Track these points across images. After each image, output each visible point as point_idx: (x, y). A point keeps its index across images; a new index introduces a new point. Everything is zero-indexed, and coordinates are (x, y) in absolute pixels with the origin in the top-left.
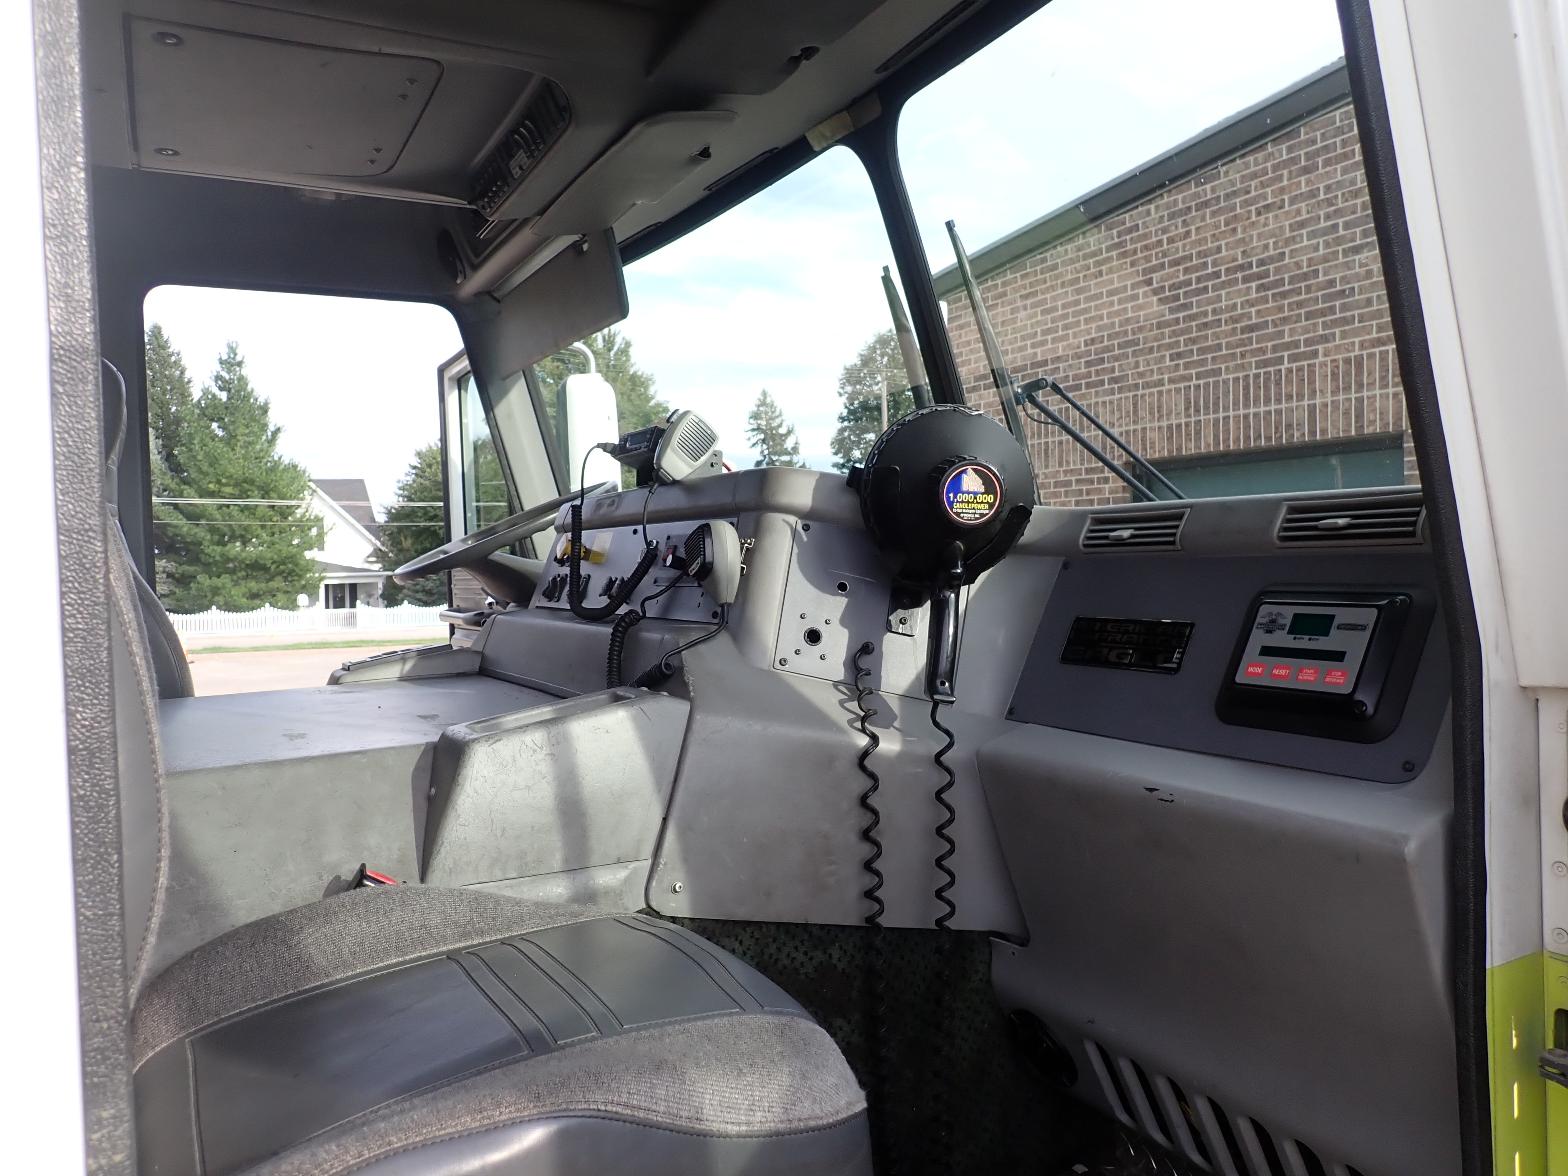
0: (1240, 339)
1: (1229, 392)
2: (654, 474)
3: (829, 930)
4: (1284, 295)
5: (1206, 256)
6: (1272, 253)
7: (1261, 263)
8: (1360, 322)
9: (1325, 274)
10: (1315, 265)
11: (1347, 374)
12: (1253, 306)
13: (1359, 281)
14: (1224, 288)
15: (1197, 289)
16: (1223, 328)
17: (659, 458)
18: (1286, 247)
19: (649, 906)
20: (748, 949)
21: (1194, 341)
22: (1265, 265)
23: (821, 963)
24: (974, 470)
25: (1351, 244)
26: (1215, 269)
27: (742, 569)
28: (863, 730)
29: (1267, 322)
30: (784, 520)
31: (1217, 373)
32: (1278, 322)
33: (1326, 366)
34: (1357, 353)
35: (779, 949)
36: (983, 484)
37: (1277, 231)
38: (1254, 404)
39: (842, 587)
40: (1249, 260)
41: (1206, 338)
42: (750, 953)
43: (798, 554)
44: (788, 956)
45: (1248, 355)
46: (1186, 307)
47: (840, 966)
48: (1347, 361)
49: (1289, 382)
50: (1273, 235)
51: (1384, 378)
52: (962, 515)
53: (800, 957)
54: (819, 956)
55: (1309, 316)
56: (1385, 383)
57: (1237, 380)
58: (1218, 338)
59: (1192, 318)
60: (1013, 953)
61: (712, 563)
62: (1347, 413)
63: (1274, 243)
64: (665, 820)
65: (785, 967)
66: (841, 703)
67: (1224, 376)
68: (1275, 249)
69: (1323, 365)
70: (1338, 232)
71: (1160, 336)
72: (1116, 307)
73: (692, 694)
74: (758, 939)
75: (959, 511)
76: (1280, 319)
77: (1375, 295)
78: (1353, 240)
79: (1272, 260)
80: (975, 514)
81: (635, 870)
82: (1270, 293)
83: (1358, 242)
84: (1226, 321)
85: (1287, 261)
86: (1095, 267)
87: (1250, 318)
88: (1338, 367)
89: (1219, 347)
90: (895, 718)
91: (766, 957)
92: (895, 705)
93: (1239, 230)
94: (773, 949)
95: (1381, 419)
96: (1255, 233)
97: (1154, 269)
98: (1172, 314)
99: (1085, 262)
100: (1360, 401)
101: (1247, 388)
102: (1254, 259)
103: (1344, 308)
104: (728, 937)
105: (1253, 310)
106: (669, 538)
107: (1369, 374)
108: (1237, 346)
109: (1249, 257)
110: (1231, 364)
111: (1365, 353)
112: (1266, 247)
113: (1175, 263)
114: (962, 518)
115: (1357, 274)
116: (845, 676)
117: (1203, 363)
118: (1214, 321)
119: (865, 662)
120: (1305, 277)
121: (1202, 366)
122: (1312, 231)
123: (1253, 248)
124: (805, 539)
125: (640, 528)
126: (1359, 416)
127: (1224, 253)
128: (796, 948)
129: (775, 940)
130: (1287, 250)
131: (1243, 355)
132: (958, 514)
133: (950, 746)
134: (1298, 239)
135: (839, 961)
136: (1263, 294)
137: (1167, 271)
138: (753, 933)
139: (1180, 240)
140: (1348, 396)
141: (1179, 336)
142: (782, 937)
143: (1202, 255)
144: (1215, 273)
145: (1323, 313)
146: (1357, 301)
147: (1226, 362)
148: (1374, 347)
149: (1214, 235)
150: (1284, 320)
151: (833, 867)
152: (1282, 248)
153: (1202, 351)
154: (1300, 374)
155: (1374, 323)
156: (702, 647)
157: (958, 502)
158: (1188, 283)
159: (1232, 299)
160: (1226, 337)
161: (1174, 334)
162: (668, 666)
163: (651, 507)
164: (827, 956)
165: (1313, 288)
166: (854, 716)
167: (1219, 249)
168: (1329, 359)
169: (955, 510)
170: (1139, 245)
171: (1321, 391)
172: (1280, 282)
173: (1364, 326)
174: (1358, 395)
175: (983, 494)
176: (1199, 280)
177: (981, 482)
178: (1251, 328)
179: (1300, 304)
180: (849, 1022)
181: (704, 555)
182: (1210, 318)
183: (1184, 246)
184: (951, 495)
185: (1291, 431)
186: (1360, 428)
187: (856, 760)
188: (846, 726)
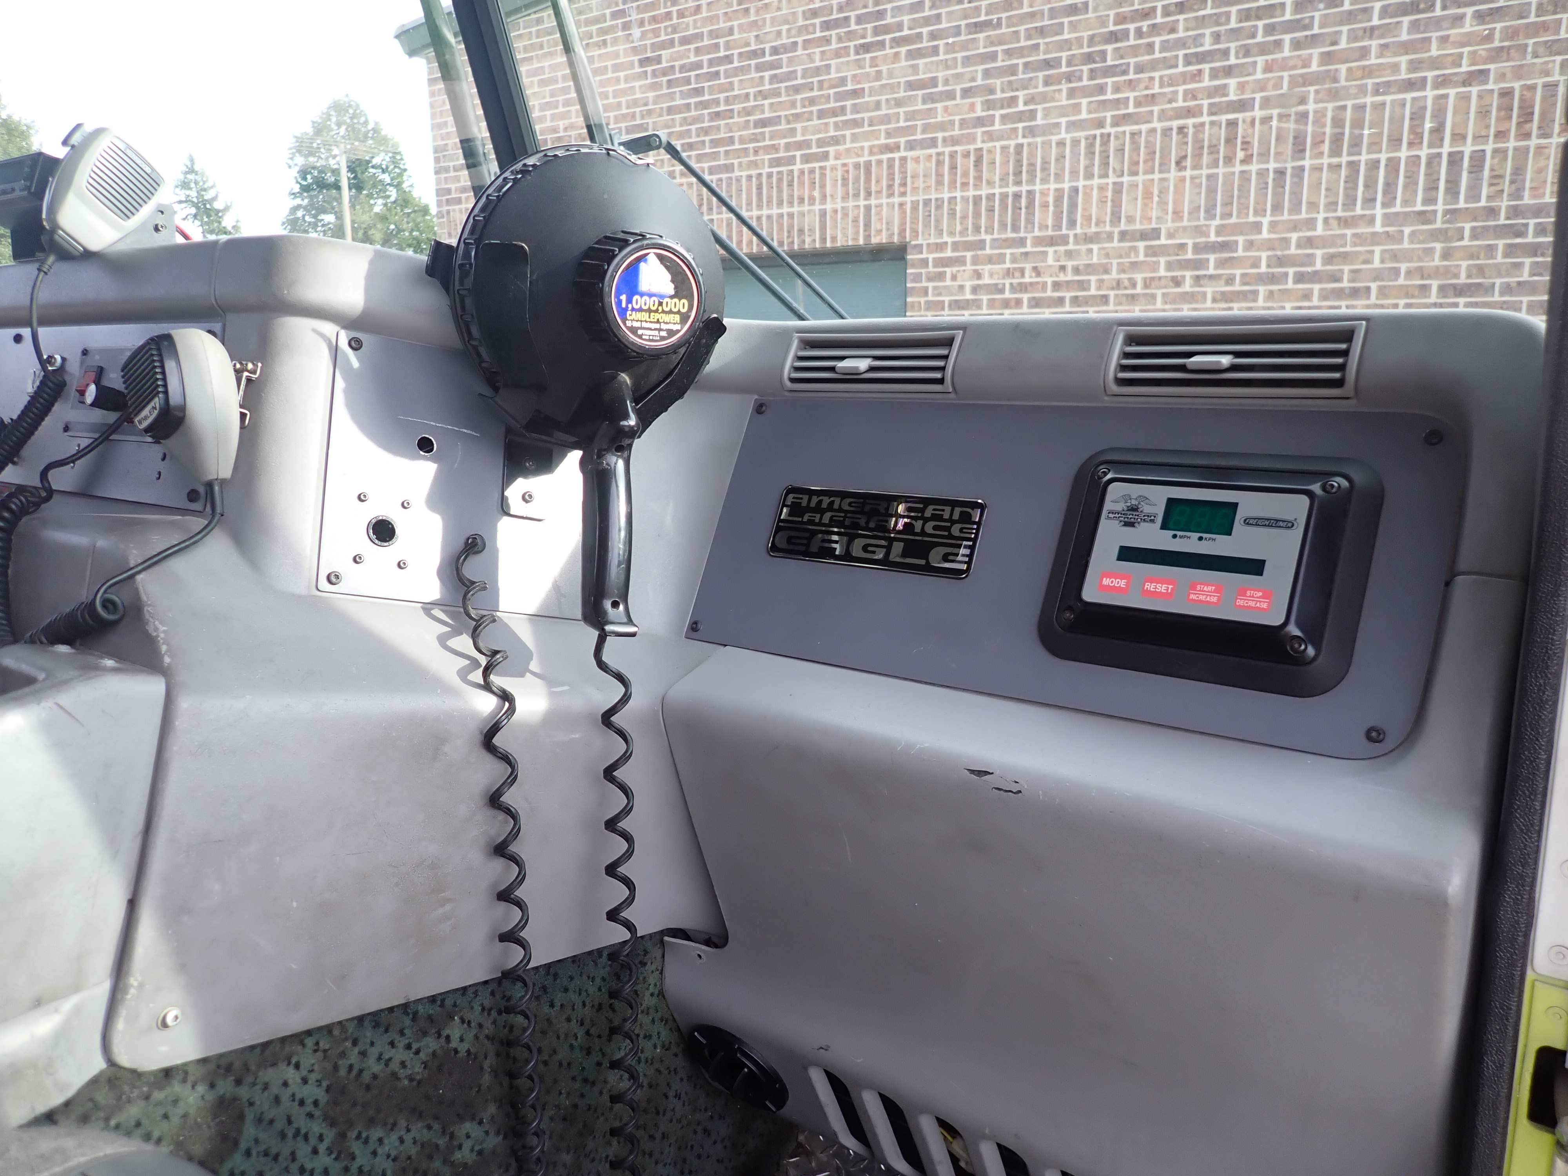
0: (753, 134)
1: (741, 190)
2: (44, 239)
3: (443, 1001)
4: (797, 89)
5: (717, 37)
6: (785, 41)
7: (775, 51)
8: (870, 125)
9: (838, 70)
10: (828, 60)
11: (857, 180)
12: (765, 98)
13: (870, 82)
14: (736, 76)
15: (708, 73)
16: (736, 120)
17: (53, 210)
18: (799, 36)
19: (111, 1063)
20: (311, 1071)
21: (706, 131)
22: (778, 55)
23: (434, 1054)
24: (661, 258)
25: (862, 41)
26: (727, 53)
27: (243, 416)
28: (487, 686)
29: (779, 117)
30: (314, 331)
31: (729, 168)
32: (791, 118)
33: (836, 169)
34: (866, 158)
35: (363, 1054)
36: (673, 281)
37: (790, 18)
38: (768, 205)
39: (425, 445)
40: (762, 46)
41: (718, 128)
42: (313, 1077)
43: (346, 391)
44: (379, 1059)
45: (761, 152)
46: (698, 92)
47: (463, 1048)
48: (857, 166)
49: (801, 183)
50: (786, 22)
51: (890, 187)
52: (640, 332)
53: (399, 1054)
54: (431, 1044)
55: (822, 114)
56: (891, 192)
57: (749, 177)
58: (731, 131)
59: (704, 105)
60: (700, 956)
61: (183, 408)
62: (856, 221)
63: (789, 30)
64: (132, 905)
65: (375, 1077)
66: (442, 640)
67: (737, 173)
68: (788, 38)
69: (834, 168)
70: (849, 26)
71: (670, 123)
72: (622, 86)
73: (167, 660)
74: (325, 1051)
75: (637, 324)
76: (792, 115)
77: (884, 98)
78: (864, 37)
79: (786, 49)
80: (660, 330)
81: (77, 1010)
82: (783, 85)
83: (869, 39)
84: (739, 112)
85: (800, 52)
86: (598, 35)
87: (763, 112)
88: (847, 172)
89: (731, 140)
90: (529, 656)
91: (343, 1072)
92: (525, 633)
93: (752, 11)
94: (353, 1056)
95: (888, 229)
96: (768, 16)
97: (663, 46)
98: (683, 99)
99: (587, 29)
100: (868, 208)
101: (759, 188)
102: (767, 46)
103: (856, 109)
104: (274, 1064)
105: (766, 102)
106: (85, 352)
107: (877, 182)
108: (752, 141)
109: (762, 43)
110: (744, 160)
111: (873, 158)
112: (779, 33)
113: (685, 41)
114: (640, 337)
115: (868, 74)
116: (441, 593)
117: (715, 156)
118: (726, 110)
119: (472, 569)
120: (817, 71)
121: (715, 159)
122: (825, 21)
123: (766, 33)
124: (356, 364)
125: (26, 332)
126: (867, 225)
127: (736, 36)
128: (392, 1044)
129: (355, 1043)
130: (800, 40)
131: (756, 152)
132: (634, 330)
133: (625, 699)
134: (811, 29)
135: (462, 1040)
136: (775, 86)
137: (677, 49)
138: (317, 1044)
139: (691, 15)
140: (857, 204)
141: (690, 124)
142: (369, 1034)
143: (714, 35)
144: (727, 57)
145: (834, 113)
146: (867, 102)
147: (739, 158)
148: (882, 153)
149: (726, 13)
150: (797, 117)
151: (448, 907)
152: (795, 37)
153: (715, 143)
154: (812, 176)
155: (883, 127)
156: (178, 565)
157: (633, 309)
158: (698, 65)
159: (744, 89)
160: (739, 130)
161: (685, 122)
162: (108, 604)
163: (44, 296)
164: (443, 1040)
165: (826, 85)
166: (468, 662)
167: (731, 31)
168: (839, 162)
169: (629, 324)
170: (646, 15)
171: (832, 196)
172: (792, 75)
173: (874, 130)
174: (867, 203)
175: (672, 297)
176: (711, 63)
177: (668, 277)
178: (764, 123)
179: (812, 101)
180: (481, 1123)
181: (166, 392)
182: (722, 108)
183: (695, 21)
184: (623, 298)
185: (802, 237)
186: (868, 237)
187: (479, 738)
188: (457, 681)
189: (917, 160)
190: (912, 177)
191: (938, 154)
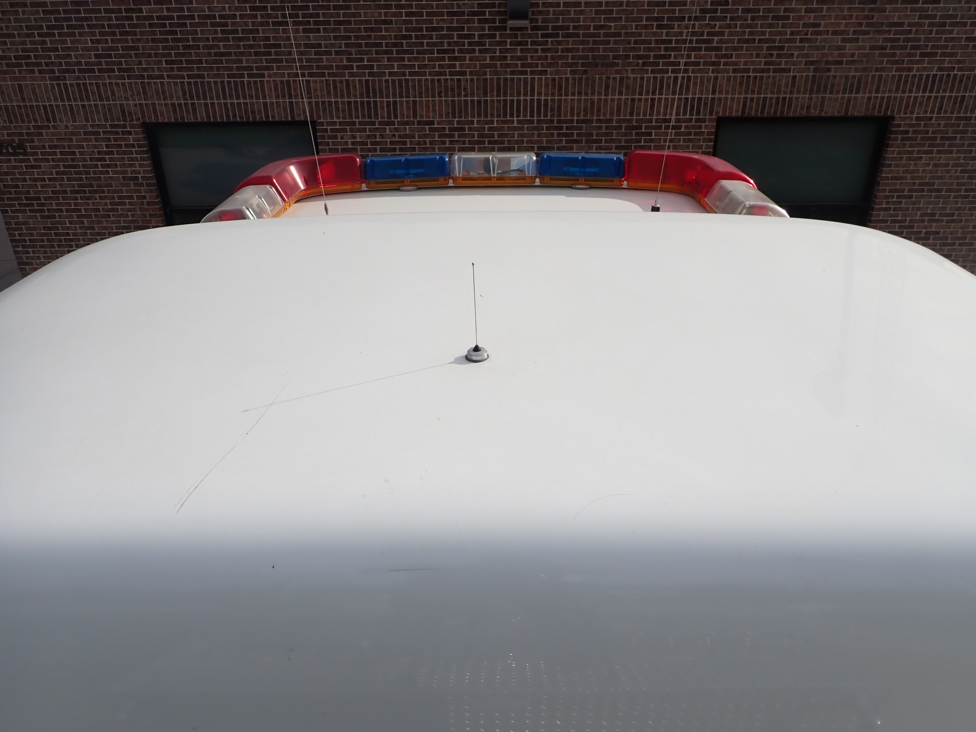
0: (215, 59)
1: (212, 89)
4: (239, 39)
6: (227, 13)
7: (222, 17)
9: (263, 32)
10: (256, 26)
11: (283, 89)
12: (219, 41)
14: (198, 27)
15: (178, 23)
16: (202, 51)
18: (237, 11)
21: (182, 55)
22: (224, 19)
25: (276, 20)
29: (230, 52)
31: (202, 77)
34: (287, 78)
38: (230, 98)
40: (213, 13)
41: (190, 54)
45: (221, 70)
46: (173, 32)
48: (282, 82)
55: (256, 54)
57: (216, 83)
58: (199, 56)
59: (178, 40)
62: (285, 109)
63: (230, 7)
67: (207, 79)
68: (230, 11)
69: (269, 82)
70: (267, 11)
71: (155, 48)
72: (115, 22)
76: (239, 52)
77: (293, 50)
79: (229, 17)
82: (230, 36)
83: (279, 20)
84: (203, 47)
85: (238, 20)
87: (219, 49)
88: (277, 84)
89: (200, 61)
95: (304, 114)
98: (162, 35)
100: (291, 103)
101: (223, 88)
102: (217, 14)
103: (277, 53)
105: (221, 44)
107: (295, 90)
108: (214, 63)
110: (211, 73)
112: (223, 8)
115: (282, 37)
117: (191, 69)
118: (194, 45)
120: (251, 31)
122: (252, 6)
123: (215, 7)
126: (292, 111)
127: (195, 5)
130: (237, 14)
131: (218, 69)
134: (244, 9)
136: (225, 36)
140: (284, 100)
141: (170, 50)
144: (190, 16)
145: (264, 54)
146: (282, 51)
147: (207, 71)
150: (242, 54)
152: (234, 11)
153: (189, 62)
154: (256, 85)
158: (170, 18)
159: (205, 35)
160: (205, 57)
161: (166, 48)
168: (271, 79)
171: (269, 96)
172: (235, 32)
174: (290, 100)
176: (179, 17)
178: (221, 54)
179: (251, 47)
182: (191, 43)
185: (254, 115)
186: (293, 117)
189: (315, 82)
190: (314, 90)
191: (326, 80)
